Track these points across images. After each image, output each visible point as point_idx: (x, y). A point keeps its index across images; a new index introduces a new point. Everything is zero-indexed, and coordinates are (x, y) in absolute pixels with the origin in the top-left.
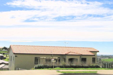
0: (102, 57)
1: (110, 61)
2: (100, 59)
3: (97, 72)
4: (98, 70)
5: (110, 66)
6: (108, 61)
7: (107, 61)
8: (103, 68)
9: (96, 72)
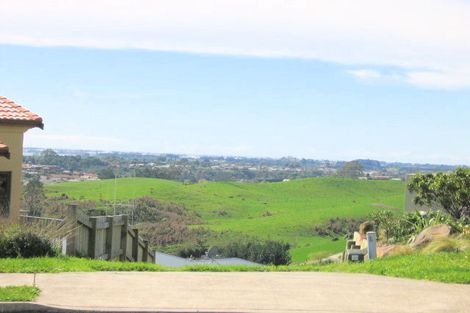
0: (46, 167)
1: (107, 197)
2: (35, 185)
3: (36, 292)
4: (41, 276)
5: (129, 240)
6: (97, 199)
7: (88, 198)
8: (79, 255)
9: (26, 289)
